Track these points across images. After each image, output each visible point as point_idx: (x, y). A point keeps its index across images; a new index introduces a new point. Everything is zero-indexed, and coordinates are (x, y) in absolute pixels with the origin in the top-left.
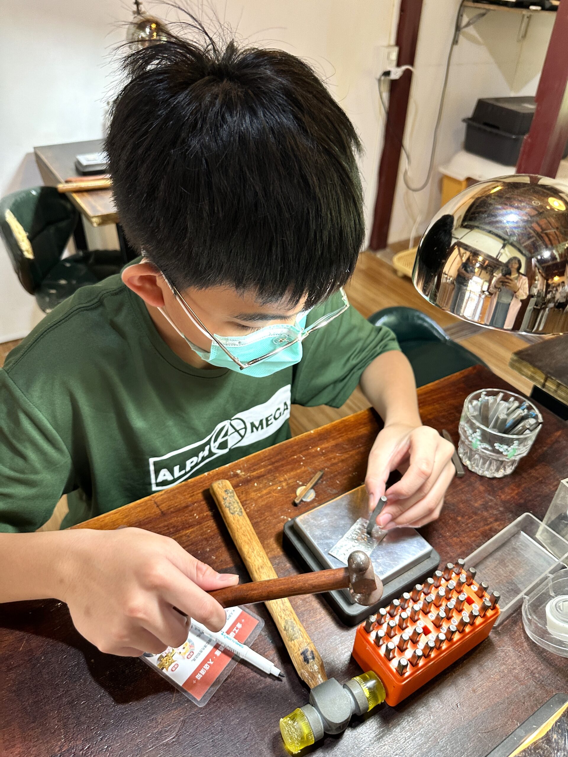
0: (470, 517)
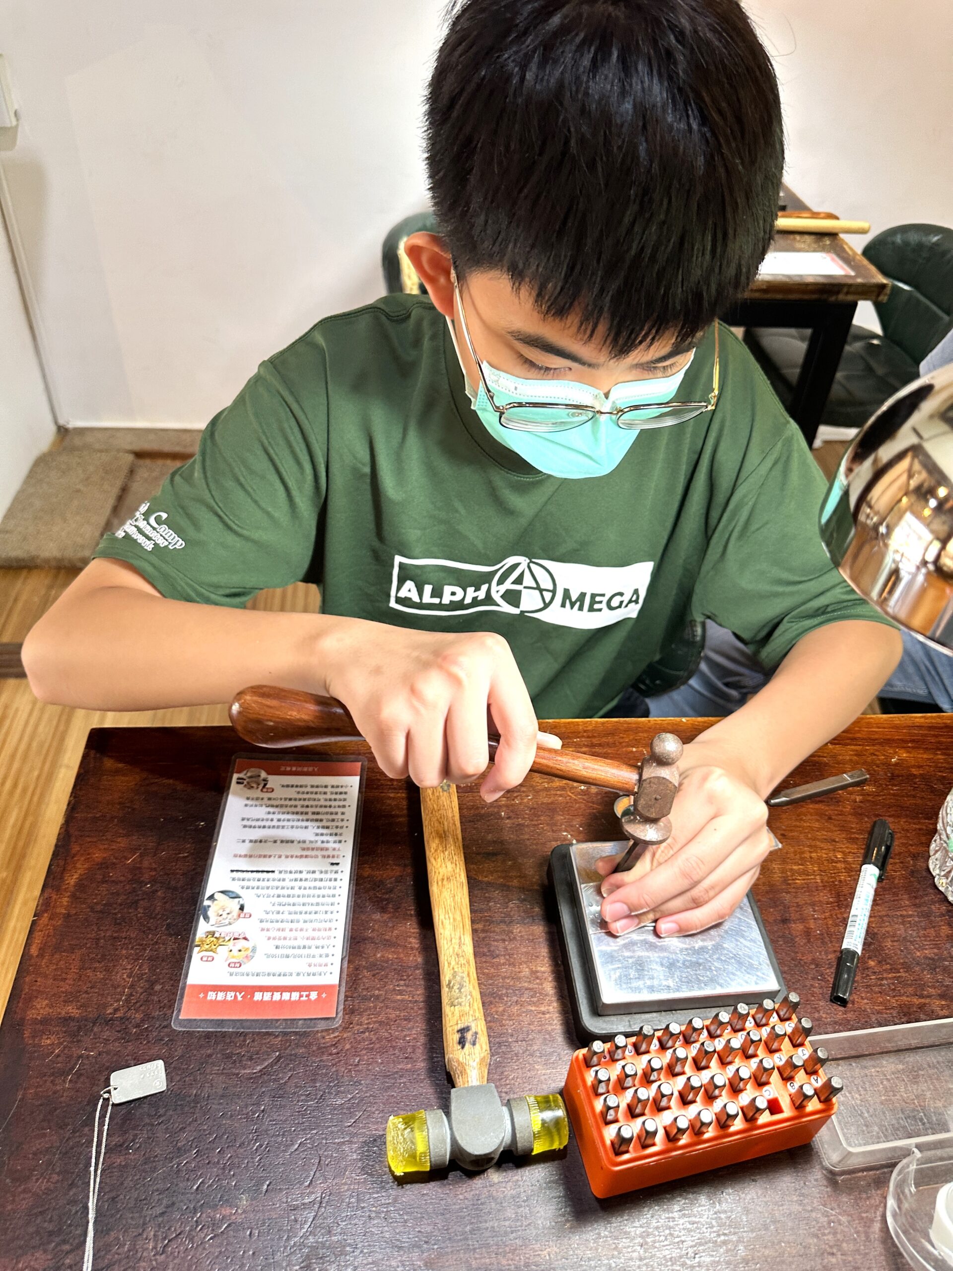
0: (894, 970)
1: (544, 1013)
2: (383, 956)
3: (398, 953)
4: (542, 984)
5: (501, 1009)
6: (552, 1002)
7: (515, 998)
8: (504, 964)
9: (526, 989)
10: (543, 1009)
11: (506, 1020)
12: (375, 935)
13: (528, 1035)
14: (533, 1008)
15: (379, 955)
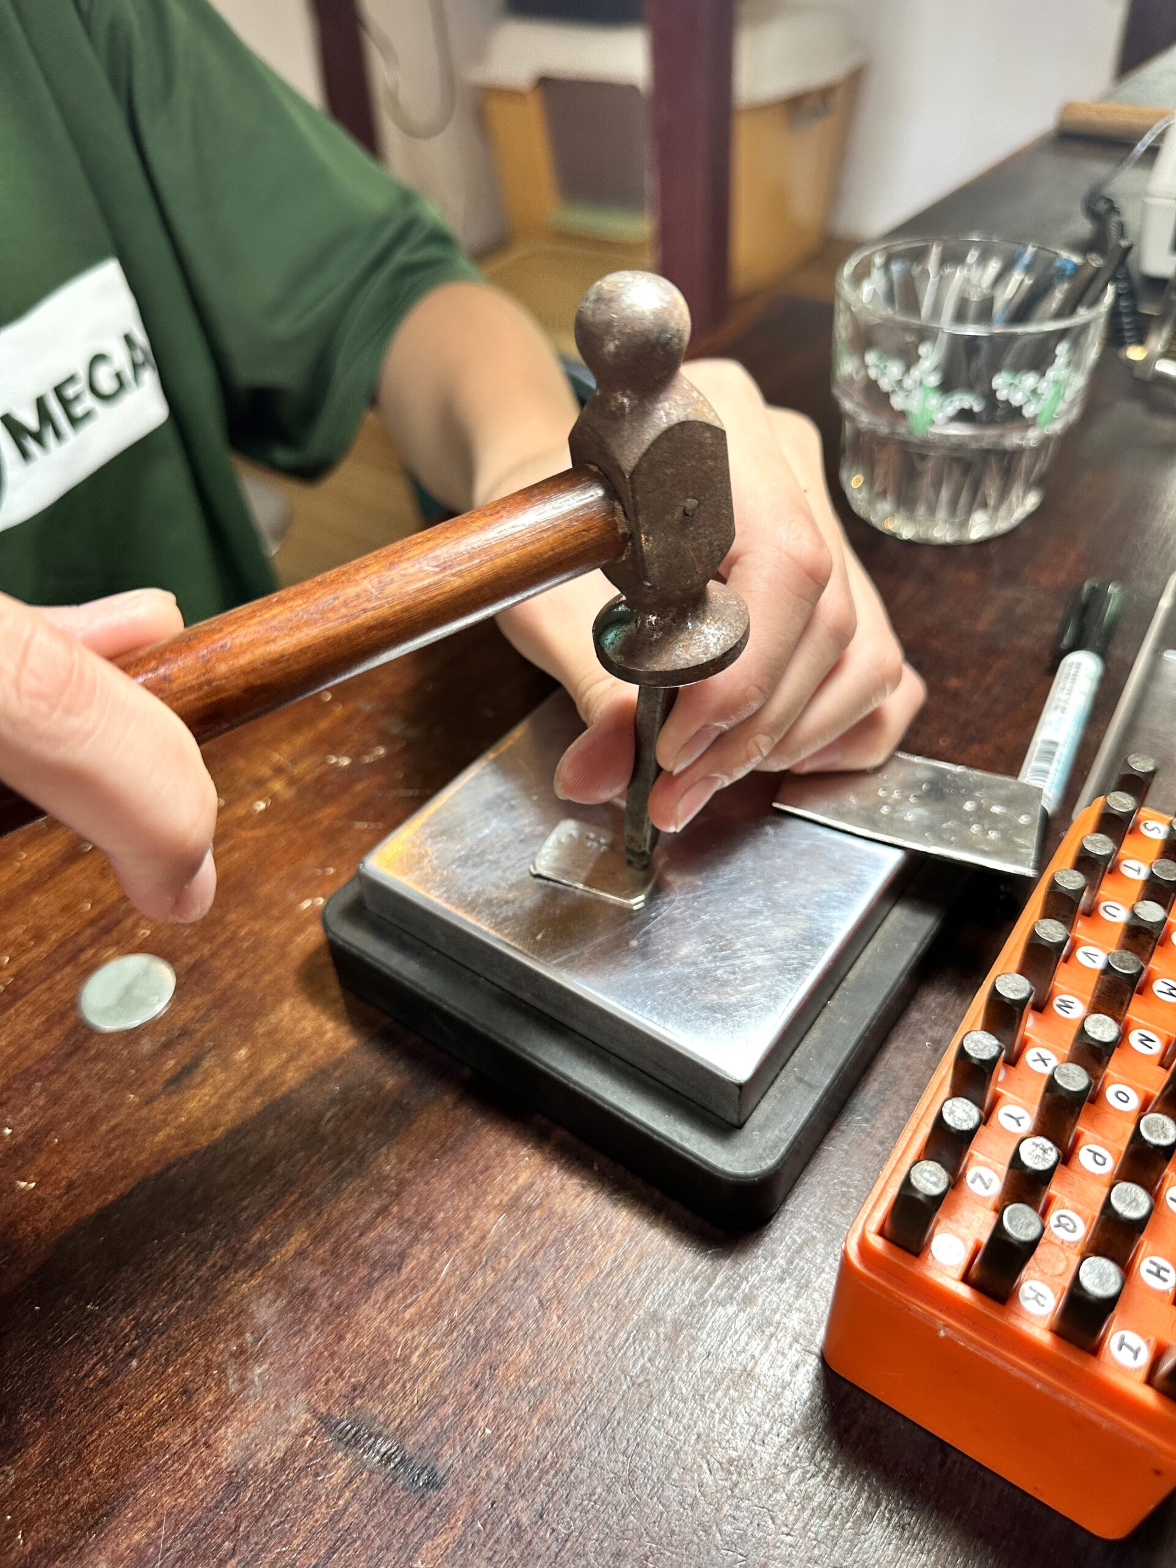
12: (41, 1532)
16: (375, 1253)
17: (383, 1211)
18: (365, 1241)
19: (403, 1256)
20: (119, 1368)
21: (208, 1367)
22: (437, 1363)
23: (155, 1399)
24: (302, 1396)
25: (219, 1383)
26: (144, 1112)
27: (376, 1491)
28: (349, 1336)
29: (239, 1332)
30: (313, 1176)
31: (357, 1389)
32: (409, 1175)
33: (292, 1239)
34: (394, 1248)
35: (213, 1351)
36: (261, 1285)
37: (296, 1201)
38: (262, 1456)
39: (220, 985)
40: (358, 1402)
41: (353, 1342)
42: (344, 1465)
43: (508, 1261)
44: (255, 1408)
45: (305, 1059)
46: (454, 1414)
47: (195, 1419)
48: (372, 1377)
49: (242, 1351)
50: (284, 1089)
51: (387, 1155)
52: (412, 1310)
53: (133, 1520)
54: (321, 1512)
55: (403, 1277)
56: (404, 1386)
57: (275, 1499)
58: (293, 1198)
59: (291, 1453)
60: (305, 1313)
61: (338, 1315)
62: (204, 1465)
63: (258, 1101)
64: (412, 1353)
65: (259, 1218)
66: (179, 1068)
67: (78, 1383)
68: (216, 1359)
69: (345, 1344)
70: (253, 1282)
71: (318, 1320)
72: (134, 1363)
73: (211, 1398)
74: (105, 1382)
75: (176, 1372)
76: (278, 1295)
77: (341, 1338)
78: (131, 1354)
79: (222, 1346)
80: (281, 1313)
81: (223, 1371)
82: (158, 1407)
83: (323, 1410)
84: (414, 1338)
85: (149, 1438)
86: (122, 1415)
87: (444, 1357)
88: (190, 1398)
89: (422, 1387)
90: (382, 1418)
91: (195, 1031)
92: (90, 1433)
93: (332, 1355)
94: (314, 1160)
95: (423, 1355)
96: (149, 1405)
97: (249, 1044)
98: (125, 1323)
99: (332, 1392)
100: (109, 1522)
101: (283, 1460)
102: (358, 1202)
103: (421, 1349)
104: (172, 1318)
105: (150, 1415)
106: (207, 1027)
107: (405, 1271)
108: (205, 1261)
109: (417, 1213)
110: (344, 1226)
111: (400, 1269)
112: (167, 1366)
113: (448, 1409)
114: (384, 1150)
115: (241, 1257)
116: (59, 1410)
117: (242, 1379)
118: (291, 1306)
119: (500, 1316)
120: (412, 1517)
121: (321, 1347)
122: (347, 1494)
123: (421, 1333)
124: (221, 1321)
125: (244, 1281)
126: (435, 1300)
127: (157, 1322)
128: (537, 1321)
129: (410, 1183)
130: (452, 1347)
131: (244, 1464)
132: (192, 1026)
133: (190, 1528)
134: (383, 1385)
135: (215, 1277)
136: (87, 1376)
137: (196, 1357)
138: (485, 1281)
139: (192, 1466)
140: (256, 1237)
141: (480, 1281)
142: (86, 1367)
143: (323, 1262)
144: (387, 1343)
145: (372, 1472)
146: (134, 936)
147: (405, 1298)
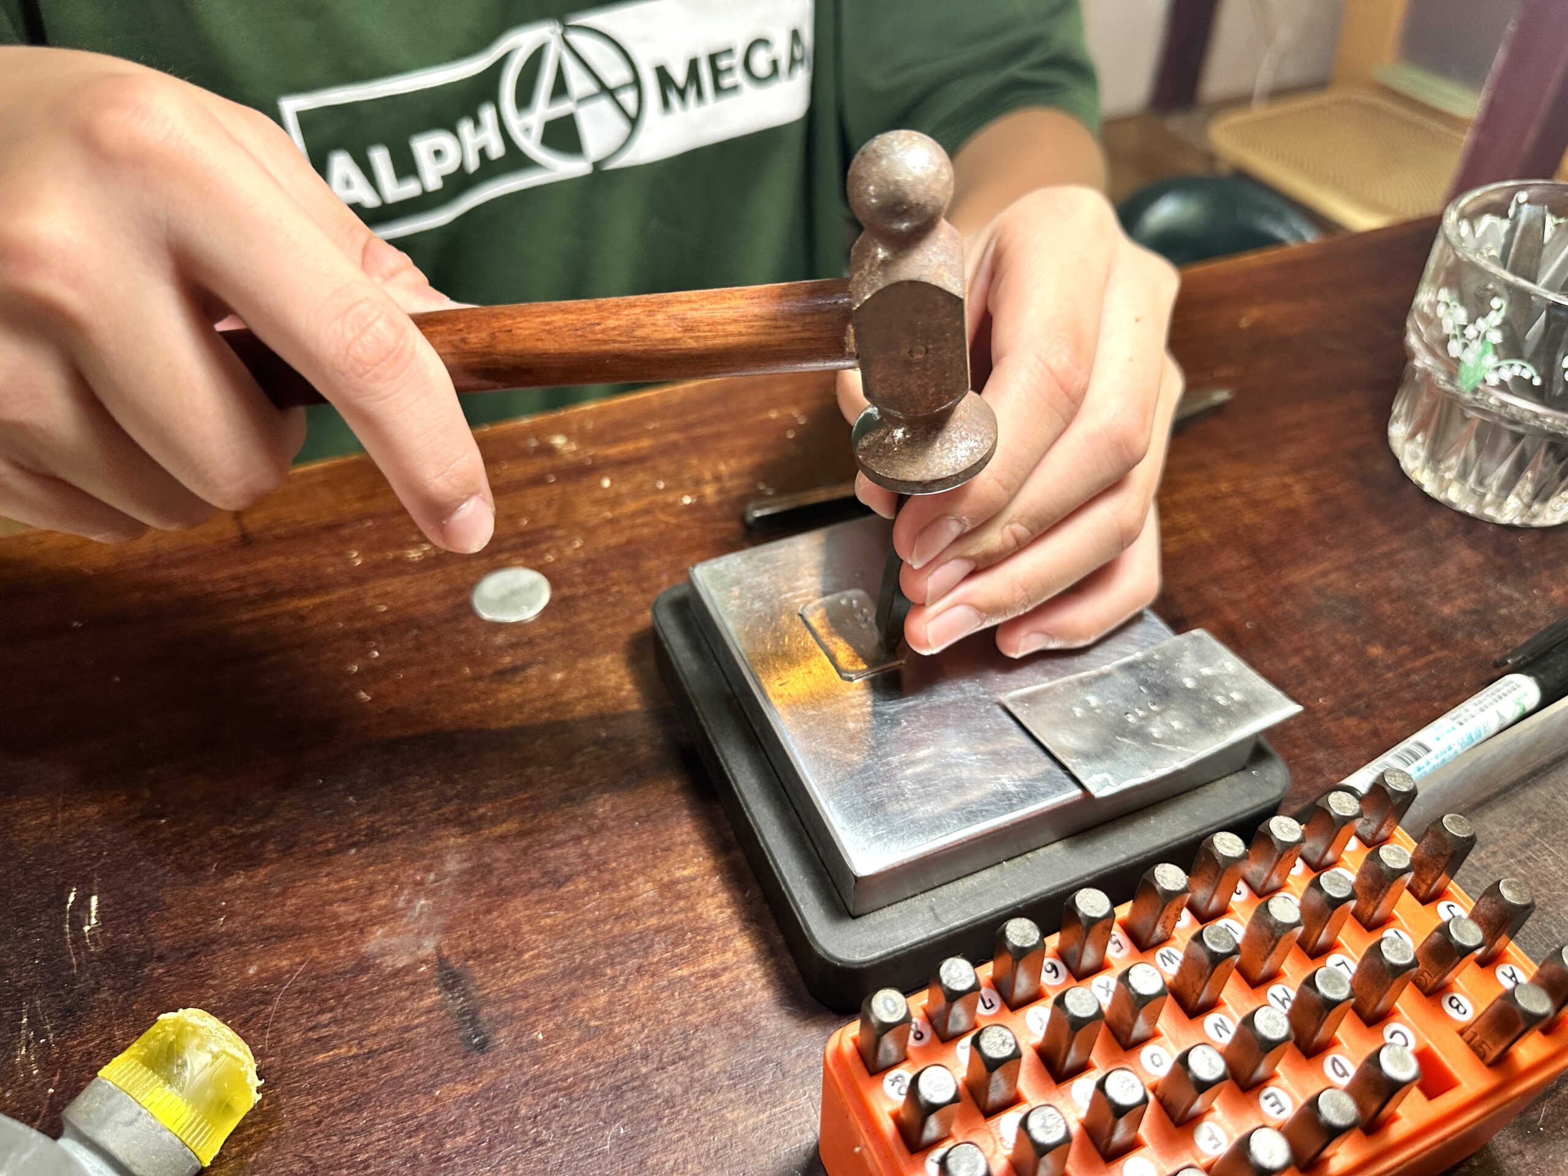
1: (714, 975)
2: (262, 970)
3: (306, 948)
4: (693, 908)
5: (603, 1000)
6: (727, 940)
7: (632, 963)
8: (587, 892)
9: (657, 931)
10: (708, 965)
11: (620, 1024)
12: (235, 924)
13: (686, 1040)
14: (685, 972)
15: (252, 971)
16: (551, 867)
17: (577, 839)
18: (551, 854)
19: (568, 878)
20: (342, 849)
21: (394, 881)
22: (540, 968)
23: (351, 882)
24: (438, 936)
25: (393, 897)
26: (468, 685)
27: (441, 1028)
28: (495, 914)
29: (428, 870)
30: (547, 789)
31: (476, 954)
32: (612, 824)
33: (504, 825)
34: (566, 869)
35: (405, 871)
36: (462, 845)
37: (525, 800)
38: (389, 960)
39: (575, 620)
40: (471, 962)
41: (495, 919)
42: (434, 998)
43: (637, 925)
44: (406, 925)
45: (598, 702)
46: (527, 1011)
47: (365, 910)
48: (490, 951)
49: (421, 883)
50: (568, 716)
51: (605, 801)
52: (548, 921)
53: (289, 951)
54: (399, 1019)
55: (559, 894)
56: (507, 970)
57: (379, 992)
58: (525, 796)
59: (408, 970)
60: (478, 880)
61: (498, 895)
62: (351, 943)
63: (547, 715)
64: (528, 951)
65: (492, 798)
66: (510, 666)
67: (314, 844)
68: (403, 879)
69: (489, 917)
70: (460, 841)
71: (482, 891)
72: (353, 851)
73: (383, 902)
74: (329, 853)
75: (373, 872)
76: (470, 858)
77: (489, 911)
78: (354, 845)
79: (412, 872)
80: (463, 872)
81: (401, 889)
82: (348, 888)
83: (445, 953)
84: (536, 940)
85: (331, 904)
86: (325, 880)
87: (547, 967)
88: (371, 894)
89: (518, 979)
90: (478, 983)
91: (538, 644)
92: (301, 880)
93: (476, 920)
94: (555, 777)
95: (534, 957)
96: (346, 884)
97: (566, 672)
98: (364, 822)
99: (459, 945)
100: (275, 943)
101: (399, 971)
102: (564, 822)
103: (536, 951)
104: (395, 836)
105: (341, 890)
106: (547, 646)
107: (564, 890)
108: (439, 808)
109: (599, 853)
110: (543, 836)
111: (560, 886)
112: (371, 865)
113: (525, 1005)
114: (606, 796)
115: (465, 818)
116: (291, 855)
117: (409, 901)
118: (472, 871)
119: (604, 962)
120: (452, 1060)
121: (472, 911)
122: (423, 1018)
123: (543, 940)
124: (423, 855)
125: (454, 836)
126: (568, 923)
127: (386, 832)
128: (627, 980)
129: (608, 829)
130: (556, 963)
131: (375, 958)
132: (539, 640)
133: (316, 978)
134: (494, 961)
135: (438, 823)
136: (321, 842)
137: (391, 869)
138: (611, 930)
139: (344, 939)
140: (481, 810)
141: (608, 927)
142: (324, 837)
143: (513, 853)
144: (516, 932)
145: (448, 1014)
146: (542, 556)
147: (549, 909)
